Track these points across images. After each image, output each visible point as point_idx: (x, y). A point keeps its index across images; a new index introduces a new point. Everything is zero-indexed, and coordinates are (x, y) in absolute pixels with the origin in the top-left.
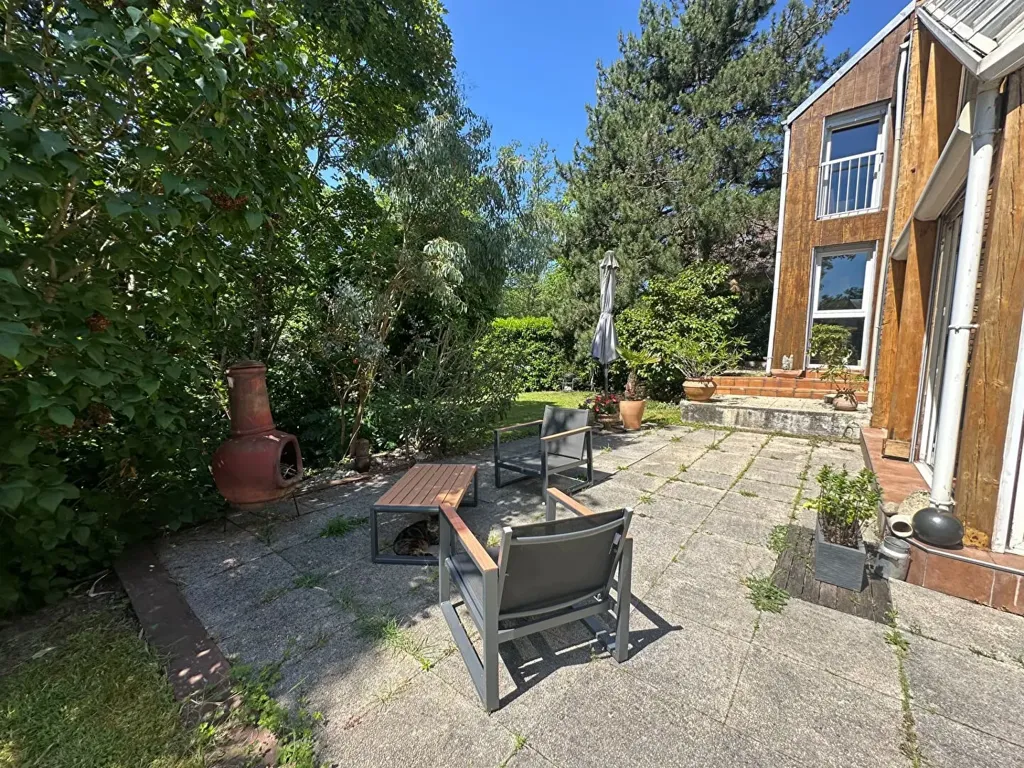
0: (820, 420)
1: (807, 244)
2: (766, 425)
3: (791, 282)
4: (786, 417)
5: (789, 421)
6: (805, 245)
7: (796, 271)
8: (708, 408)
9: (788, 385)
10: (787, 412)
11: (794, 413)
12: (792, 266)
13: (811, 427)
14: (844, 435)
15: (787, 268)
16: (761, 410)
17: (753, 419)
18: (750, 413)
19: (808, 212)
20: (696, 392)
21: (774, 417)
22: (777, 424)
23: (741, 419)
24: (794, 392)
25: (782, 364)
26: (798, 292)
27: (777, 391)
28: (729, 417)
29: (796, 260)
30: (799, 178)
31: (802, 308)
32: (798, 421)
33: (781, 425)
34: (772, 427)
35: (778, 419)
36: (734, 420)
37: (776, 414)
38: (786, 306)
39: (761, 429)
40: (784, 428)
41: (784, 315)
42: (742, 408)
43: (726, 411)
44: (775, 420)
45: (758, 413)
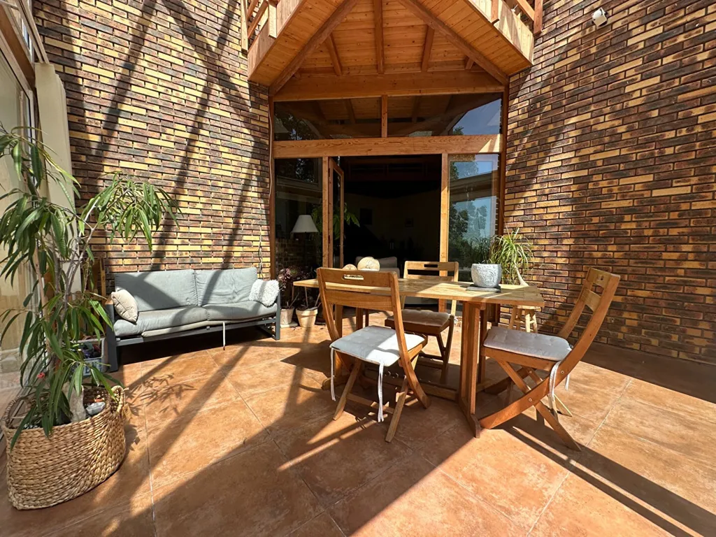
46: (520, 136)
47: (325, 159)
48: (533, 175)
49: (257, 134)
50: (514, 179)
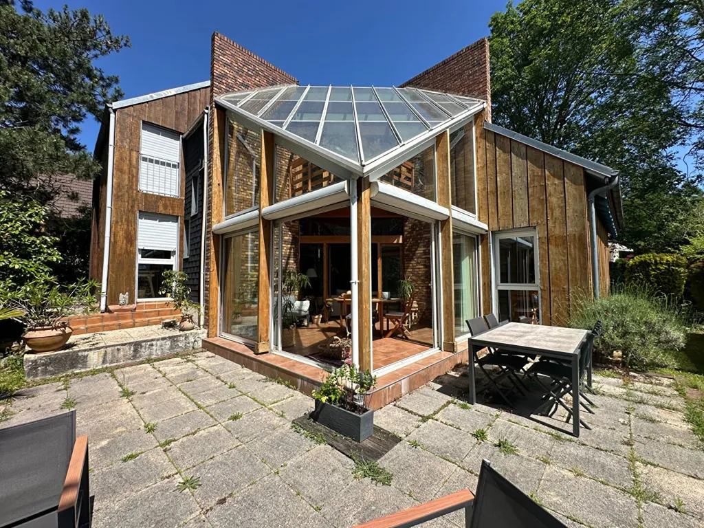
0: (177, 341)
1: (133, 207)
2: (135, 357)
3: (121, 233)
4: (152, 345)
5: (154, 347)
6: (132, 207)
7: (125, 226)
8: (67, 355)
9: (124, 318)
10: (152, 340)
11: (158, 340)
12: (122, 222)
13: (171, 348)
14: (193, 348)
15: (117, 222)
16: (130, 343)
17: (122, 353)
18: (118, 350)
19: (132, 183)
20: (50, 341)
21: (141, 347)
22: (144, 353)
23: (109, 357)
24: (134, 323)
25: (119, 301)
26: (127, 242)
27: (119, 325)
28: (94, 359)
29: (124, 217)
30: (124, 155)
31: (132, 255)
32: (161, 346)
33: (147, 352)
34: (140, 356)
35: (145, 348)
36: (101, 360)
37: (143, 344)
38: (118, 252)
39: (130, 361)
40: (151, 354)
41: (116, 260)
42: (110, 346)
43: (91, 353)
44: (143, 350)
45: (127, 348)
46: (409, 238)
47: (325, 244)
48: (414, 254)
49: (294, 234)
50: (407, 255)
